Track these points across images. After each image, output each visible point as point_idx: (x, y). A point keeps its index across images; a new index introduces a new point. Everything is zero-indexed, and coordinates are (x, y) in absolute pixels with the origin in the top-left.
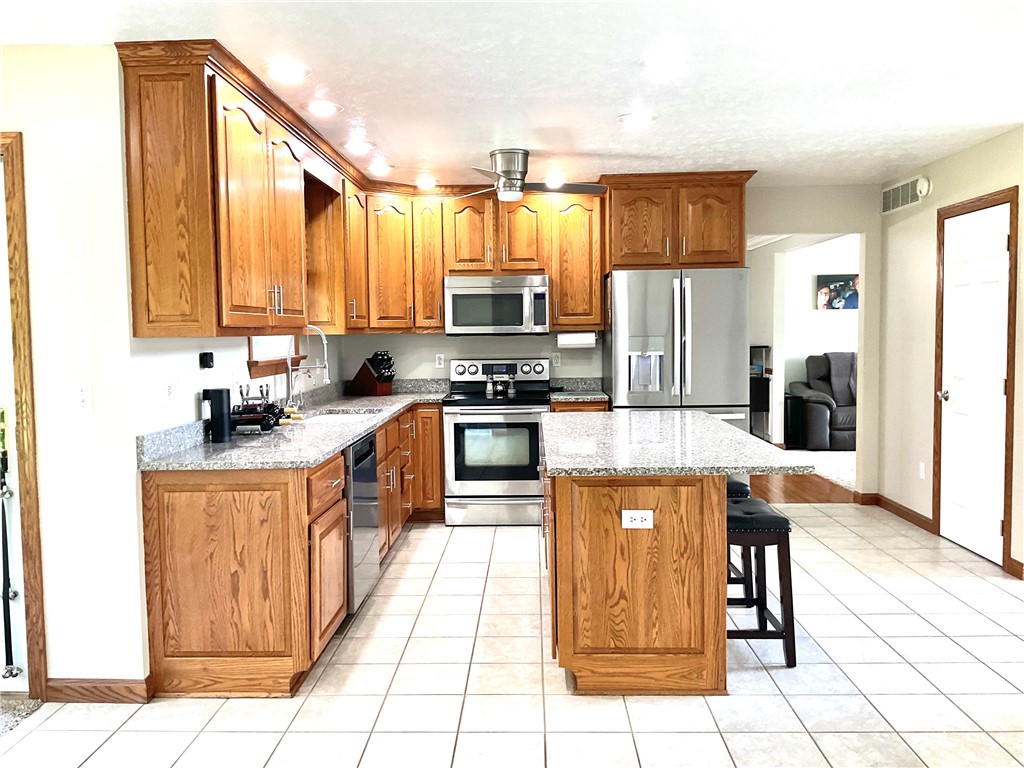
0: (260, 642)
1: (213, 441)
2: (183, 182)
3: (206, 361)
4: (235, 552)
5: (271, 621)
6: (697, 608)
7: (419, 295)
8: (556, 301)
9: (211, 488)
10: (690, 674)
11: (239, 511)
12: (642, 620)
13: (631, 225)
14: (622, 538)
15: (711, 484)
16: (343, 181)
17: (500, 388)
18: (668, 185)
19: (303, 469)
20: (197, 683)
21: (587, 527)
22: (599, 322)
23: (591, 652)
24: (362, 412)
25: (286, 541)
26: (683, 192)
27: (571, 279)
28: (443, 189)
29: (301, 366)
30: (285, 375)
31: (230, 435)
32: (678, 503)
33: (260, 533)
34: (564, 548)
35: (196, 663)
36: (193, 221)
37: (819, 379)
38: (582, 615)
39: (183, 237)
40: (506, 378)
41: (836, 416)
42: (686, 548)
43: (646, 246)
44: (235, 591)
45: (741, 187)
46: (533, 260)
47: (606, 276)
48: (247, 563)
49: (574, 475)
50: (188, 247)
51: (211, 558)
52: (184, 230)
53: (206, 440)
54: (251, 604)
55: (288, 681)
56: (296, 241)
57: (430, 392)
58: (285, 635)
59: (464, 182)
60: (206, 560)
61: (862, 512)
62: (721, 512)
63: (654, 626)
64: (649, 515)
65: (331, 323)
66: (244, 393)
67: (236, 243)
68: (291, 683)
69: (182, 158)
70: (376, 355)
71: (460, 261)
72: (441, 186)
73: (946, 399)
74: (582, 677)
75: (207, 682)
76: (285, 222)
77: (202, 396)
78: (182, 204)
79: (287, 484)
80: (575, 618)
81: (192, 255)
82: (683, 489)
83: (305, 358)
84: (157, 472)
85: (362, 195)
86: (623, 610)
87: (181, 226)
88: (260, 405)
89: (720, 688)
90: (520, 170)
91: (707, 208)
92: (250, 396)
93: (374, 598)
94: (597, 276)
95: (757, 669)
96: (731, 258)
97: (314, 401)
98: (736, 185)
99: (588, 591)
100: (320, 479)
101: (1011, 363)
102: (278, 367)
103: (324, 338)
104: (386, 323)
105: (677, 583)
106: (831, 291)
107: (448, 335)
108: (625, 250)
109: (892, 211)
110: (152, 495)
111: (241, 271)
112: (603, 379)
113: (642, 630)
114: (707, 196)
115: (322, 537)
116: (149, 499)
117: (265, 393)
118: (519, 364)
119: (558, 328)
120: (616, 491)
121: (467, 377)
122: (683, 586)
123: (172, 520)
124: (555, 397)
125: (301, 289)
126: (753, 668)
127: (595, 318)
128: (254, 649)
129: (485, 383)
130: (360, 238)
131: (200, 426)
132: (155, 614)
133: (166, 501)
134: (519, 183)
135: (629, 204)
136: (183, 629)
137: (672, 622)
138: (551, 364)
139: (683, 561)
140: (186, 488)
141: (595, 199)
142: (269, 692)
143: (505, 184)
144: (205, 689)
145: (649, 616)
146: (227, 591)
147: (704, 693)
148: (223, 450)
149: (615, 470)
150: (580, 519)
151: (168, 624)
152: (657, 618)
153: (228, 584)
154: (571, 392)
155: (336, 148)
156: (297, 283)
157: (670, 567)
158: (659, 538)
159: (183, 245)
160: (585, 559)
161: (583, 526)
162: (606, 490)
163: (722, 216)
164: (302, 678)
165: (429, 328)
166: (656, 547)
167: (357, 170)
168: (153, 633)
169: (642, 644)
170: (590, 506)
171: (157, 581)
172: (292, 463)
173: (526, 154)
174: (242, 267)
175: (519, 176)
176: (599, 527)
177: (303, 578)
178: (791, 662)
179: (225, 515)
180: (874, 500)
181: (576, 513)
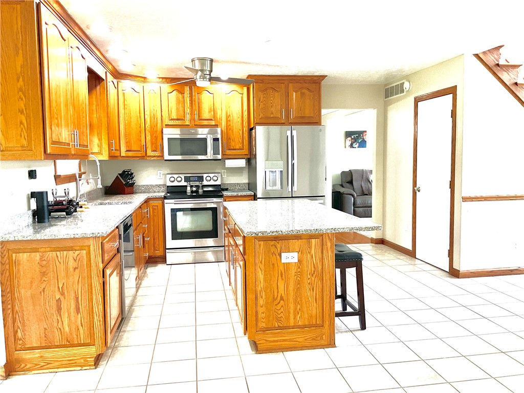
0: (75, 339)
1: (38, 222)
2: (21, 66)
3: (32, 174)
4: (59, 287)
5: (82, 326)
6: (320, 302)
7: (148, 138)
8: (225, 142)
9: (42, 250)
10: (316, 337)
11: (60, 263)
12: (292, 311)
13: (264, 102)
14: (281, 268)
15: (327, 237)
16: (106, 72)
17: (194, 189)
18: (283, 81)
19: (99, 237)
20: (36, 365)
21: (263, 263)
22: (247, 153)
23: (265, 330)
24: (120, 203)
25: (90, 279)
26: (291, 85)
27: (232, 131)
28: (161, 80)
29: (82, 178)
30: (75, 183)
31: (48, 218)
32: (310, 248)
33: (73, 275)
34: (251, 275)
35: (36, 354)
36: (28, 90)
37: (347, 183)
38: (260, 310)
39: (22, 99)
40: (197, 183)
41: (356, 201)
42: (314, 272)
43: (272, 113)
44: (59, 309)
45: (320, 83)
46: (211, 120)
47: (251, 129)
48: (66, 293)
49: (259, 235)
50: (25, 106)
51: (44, 291)
52: (22, 96)
53: (34, 222)
54: (69, 316)
55: (93, 359)
56: (84, 104)
57: (155, 192)
58: (90, 333)
59: (173, 76)
60: (41, 293)
61: (376, 247)
62: (332, 252)
63: (298, 313)
64: (295, 255)
65: (100, 153)
66: (54, 194)
67: (54, 104)
68: (94, 360)
69: (21, 51)
70: (124, 172)
71: (172, 120)
72: (160, 78)
73: (419, 191)
74: (260, 344)
75: (42, 364)
76: (78, 94)
77: (30, 195)
78: (21, 79)
79: (89, 246)
80: (257, 312)
81: (27, 111)
82: (313, 241)
83: (84, 173)
84: (8, 241)
85: (115, 81)
86: (282, 306)
87: (21, 93)
88: (64, 200)
89: (331, 344)
90: (209, 69)
91: (303, 94)
92: (57, 195)
93: (133, 308)
94: (246, 129)
95: (346, 332)
96: (315, 121)
97: (90, 198)
98: (317, 83)
99: (264, 297)
100: (108, 242)
101: (453, 174)
102: (71, 178)
103: (98, 162)
104: (130, 154)
105: (310, 290)
106: (352, 139)
107: (166, 160)
108: (261, 115)
109: (390, 98)
110: (5, 255)
111: (56, 121)
112: (249, 184)
113: (292, 316)
114: (302, 88)
115: (110, 275)
116: (4, 258)
117: (67, 194)
118: (205, 176)
119: (226, 157)
120: (278, 243)
121: (176, 184)
122: (313, 292)
123: (19, 270)
124: (225, 193)
125: (87, 133)
126: (345, 332)
127: (246, 151)
128: (71, 343)
129: (186, 186)
130: (114, 106)
131: (30, 213)
132: (8, 326)
133: (14, 258)
134: (208, 77)
135: (263, 91)
136: (27, 334)
137: (307, 311)
138: (221, 175)
139: (313, 279)
140: (26, 250)
141: (244, 88)
142: (81, 366)
143: (200, 77)
144: (42, 368)
145: (296, 309)
146: (54, 311)
147: (324, 347)
148: (45, 228)
149: (282, 232)
150: (259, 259)
151: (17, 331)
152: (299, 309)
153: (55, 306)
154: (233, 191)
155: (103, 53)
156: (85, 130)
157: (306, 282)
158: (301, 267)
159: (22, 105)
160: (262, 281)
161: (261, 263)
162: (273, 243)
163: (310, 98)
164: (100, 357)
165: (154, 156)
166: (299, 272)
167: (113, 66)
168: (8, 337)
169: (292, 323)
170: (265, 251)
171: (10, 306)
172: (93, 234)
173: (212, 61)
174: (57, 119)
175: (208, 73)
176: (269, 263)
177: (101, 300)
178: (363, 327)
179: (51, 266)
180: (381, 242)
181: (257, 255)
